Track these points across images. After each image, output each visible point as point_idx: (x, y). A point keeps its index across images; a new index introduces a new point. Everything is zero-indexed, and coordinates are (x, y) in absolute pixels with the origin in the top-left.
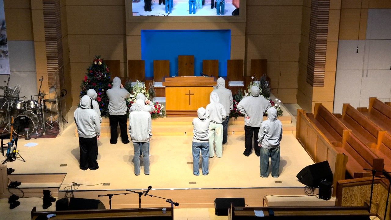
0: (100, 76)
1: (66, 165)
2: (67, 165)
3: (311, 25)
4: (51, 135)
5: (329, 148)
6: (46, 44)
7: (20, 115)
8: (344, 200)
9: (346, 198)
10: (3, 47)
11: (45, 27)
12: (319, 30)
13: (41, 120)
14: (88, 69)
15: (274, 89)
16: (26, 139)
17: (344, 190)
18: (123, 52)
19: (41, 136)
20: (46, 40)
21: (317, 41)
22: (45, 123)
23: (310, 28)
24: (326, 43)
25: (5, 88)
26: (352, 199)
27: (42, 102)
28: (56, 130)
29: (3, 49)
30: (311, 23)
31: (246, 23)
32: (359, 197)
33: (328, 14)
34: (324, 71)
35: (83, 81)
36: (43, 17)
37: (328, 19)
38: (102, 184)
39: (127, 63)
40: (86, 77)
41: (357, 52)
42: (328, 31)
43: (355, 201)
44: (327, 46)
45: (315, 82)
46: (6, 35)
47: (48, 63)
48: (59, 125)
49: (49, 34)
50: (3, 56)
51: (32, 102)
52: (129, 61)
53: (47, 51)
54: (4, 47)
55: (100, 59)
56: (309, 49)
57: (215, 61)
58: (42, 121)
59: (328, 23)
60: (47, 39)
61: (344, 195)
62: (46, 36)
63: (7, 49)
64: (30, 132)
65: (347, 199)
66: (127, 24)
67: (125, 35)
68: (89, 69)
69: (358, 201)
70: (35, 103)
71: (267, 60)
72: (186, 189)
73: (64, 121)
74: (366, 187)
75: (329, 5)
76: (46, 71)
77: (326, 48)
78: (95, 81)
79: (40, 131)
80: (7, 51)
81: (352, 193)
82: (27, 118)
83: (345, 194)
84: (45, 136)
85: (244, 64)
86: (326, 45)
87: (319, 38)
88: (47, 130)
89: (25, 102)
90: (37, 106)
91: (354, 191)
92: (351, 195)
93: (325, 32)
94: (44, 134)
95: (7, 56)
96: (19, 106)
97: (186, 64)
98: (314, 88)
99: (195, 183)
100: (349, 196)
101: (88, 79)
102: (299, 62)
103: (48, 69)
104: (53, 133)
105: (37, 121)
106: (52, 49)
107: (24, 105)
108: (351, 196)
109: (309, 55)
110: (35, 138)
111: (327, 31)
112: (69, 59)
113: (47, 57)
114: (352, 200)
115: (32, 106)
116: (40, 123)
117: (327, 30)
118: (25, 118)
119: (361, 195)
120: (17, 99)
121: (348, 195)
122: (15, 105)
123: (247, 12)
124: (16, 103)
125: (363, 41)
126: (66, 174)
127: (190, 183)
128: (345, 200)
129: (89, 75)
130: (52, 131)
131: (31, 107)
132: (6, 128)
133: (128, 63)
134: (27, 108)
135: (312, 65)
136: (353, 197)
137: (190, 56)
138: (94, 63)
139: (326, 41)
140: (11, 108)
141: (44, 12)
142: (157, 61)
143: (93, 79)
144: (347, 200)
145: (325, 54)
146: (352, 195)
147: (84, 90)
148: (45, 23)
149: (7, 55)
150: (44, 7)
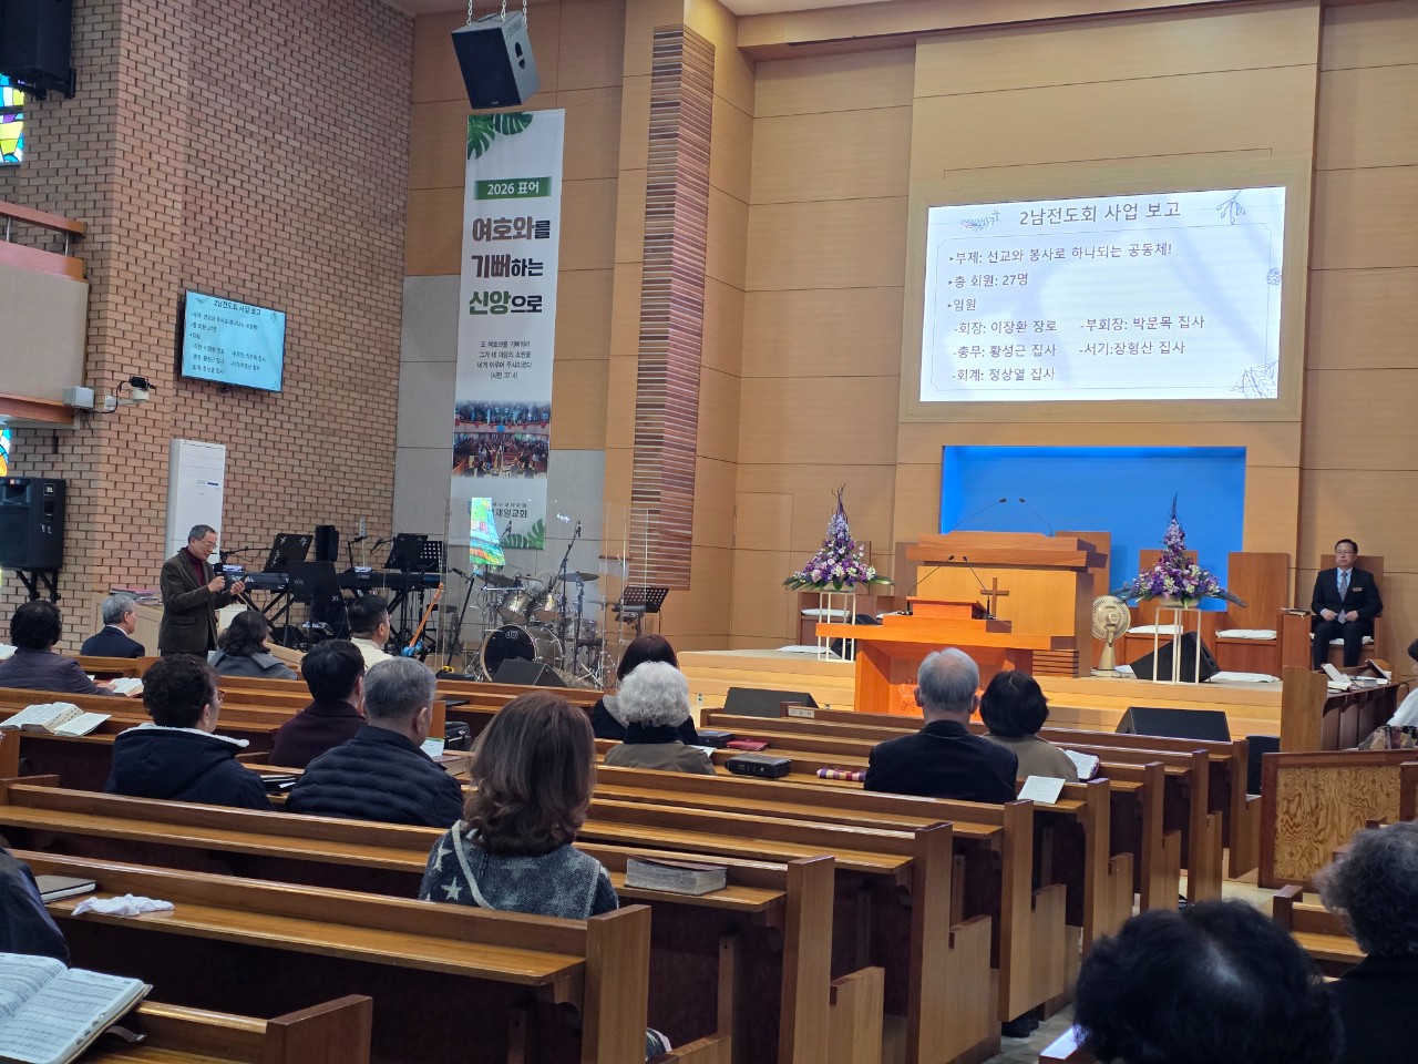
6: (635, 455)
8: (1287, 821)
9: (1295, 816)
11: (637, 406)
17: (1286, 785)
20: (636, 443)
26: (1317, 824)
31: (1304, 423)
32: (1344, 821)
36: (636, 379)
43: (1331, 834)
47: (631, 511)
49: (646, 424)
51: (549, 597)
53: (634, 474)
60: (639, 439)
61: (1285, 803)
62: (636, 431)
65: (1297, 820)
69: (1343, 832)
70: (554, 599)
71: (1379, 560)
74: (1374, 781)
81: (1317, 798)
82: (522, 635)
83: (1289, 802)
85: (1293, 571)
91: (1323, 791)
92: (1314, 805)
96: (514, 605)
100: (1308, 809)
103: (631, 528)
106: (646, 468)
108: (1312, 813)
112: (734, 536)
113: (633, 493)
114: (1319, 828)
115: (548, 606)
118: (518, 632)
119: (1352, 809)
121: (1299, 803)
128: (1291, 823)
136: (1323, 813)
137: (1096, 534)
141: (639, 363)
144: (1297, 826)
146: (1317, 807)
148: (638, 394)
150: (640, 350)
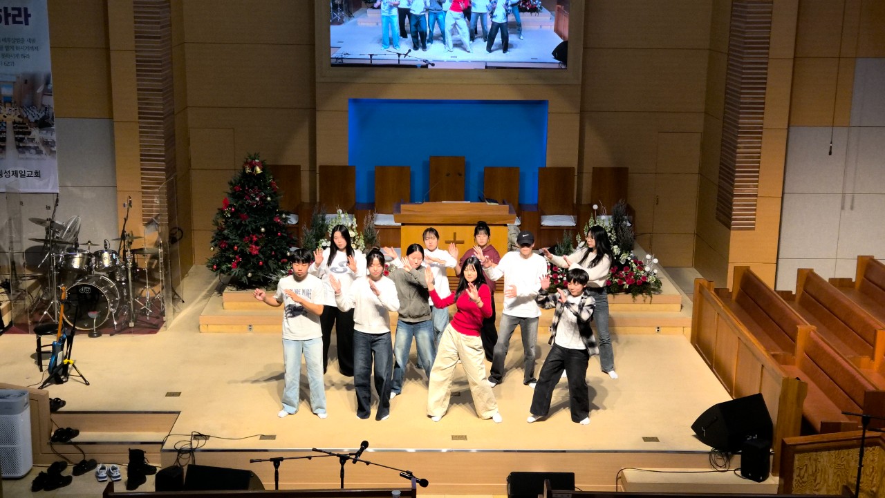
0: (258, 199)
1: (178, 394)
2: (180, 393)
3: (726, 93)
4: (146, 327)
5: (766, 366)
6: (140, 127)
7: (79, 283)
8: (799, 481)
9: (803, 477)
10: (45, 132)
11: (139, 90)
12: (745, 103)
13: (125, 294)
14: (231, 183)
15: (642, 234)
16: (91, 335)
17: (799, 460)
18: (306, 147)
19: (124, 330)
20: (140, 118)
21: (740, 128)
22: (134, 302)
23: (726, 98)
24: (761, 133)
25: (48, 223)
26: (815, 480)
27: (128, 253)
28: (158, 318)
29: (45, 136)
30: (727, 88)
31: (583, 85)
32: (831, 477)
33: (766, 69)
34: (756, 196)
35: (219, 209)
36: (134, 69)
37: (766, 79)
38: (259, 437)
39: (316, 171)
40: (225, 201)
41: (830, 153)
42: (766, 106)
43: (823, 485)
44: (764, 140)
45: (736, 219)
46: (53, 106)
47: (142, 169)
48: (163, 307)
49: (147, 104)
50: (44, 152)
51: (106, 255)
52: (321, 167)
53: (141, 141)
54: (47, 132)
55: (257, 161)
56: (722, 145)
57: (510, 169)
58: (128, 297)
59: (765, 89)
60: (142, 116)
61: (798, 471)
62: (139, 108)
63: (54, 137)
64: (100, 319)
65: (805, 479)
66: (317, 85)
67: (313, 111)
68: (234, 182)
69: (830, 485)
70: (112, 256)
71: (627, 169)
72: (444, 450)
73: (176, 298)
74: (848, 454)
75: (768, 48)
76: (138, 187)
77: (760, 143)
78: (246, 210)
79: (122, 319)
80: (54, 142)
81: (816, 466)
82: (95, 291)
83: (801, 469)
84: (132, 330)
85: (576, 177)
86: (761, 138)
87: (744, 121)
88: (137, 317)
89: (90, 255)
90: (118, 263)
91: (820, 462)
92: (814, 470)
93: (758, 108)
94: (132, 324)
95: (52, 152)
96: (76, 263)
97: (448, 175)
98: (733, 232)
99: (464, 438)
100: (810, 472)
101: (231, 206)
102: (700, 174)
103: (142, 183)
104: (151, 324)
105: (116, 297)
106: (151, 137)
107: (89, 261)
108: (814, 474)
109: (721, 159)
110: (111, 335)
111: (763, 106)
112: (190, 160)
113: (142, 155)
114: (816, 483)
115: (107, 263)
116: (122, 302)
117: (764, 103)
118: (89, 288)
119: (836, 471)
120: (74, 246)
121: (806, 470)
122: (69, 259)
123: (584, 62)
124: (69, 255)
125: (846, 129)
126: (179, 413)
127: (454, 438)
128: (801, 481)
129: (234, 195)
130: (148, 318)
131: (103, 266)
132: (48, 311)
133: (318, 172)
134: (95, 268)
135: (729, 183)
136: (819, 474)
137: (456, 157)
138: (244, 169)
139: (761, 128)
140: (60, 266)
141: (137, 56)
142: (382, 169)
143: (241, 206)
144: (804, 482)
145: (759, 157)
146: (816, 471)
147: (222, 228)
148: (138, 80)
149: (53, 149)
150: (136, 47)
